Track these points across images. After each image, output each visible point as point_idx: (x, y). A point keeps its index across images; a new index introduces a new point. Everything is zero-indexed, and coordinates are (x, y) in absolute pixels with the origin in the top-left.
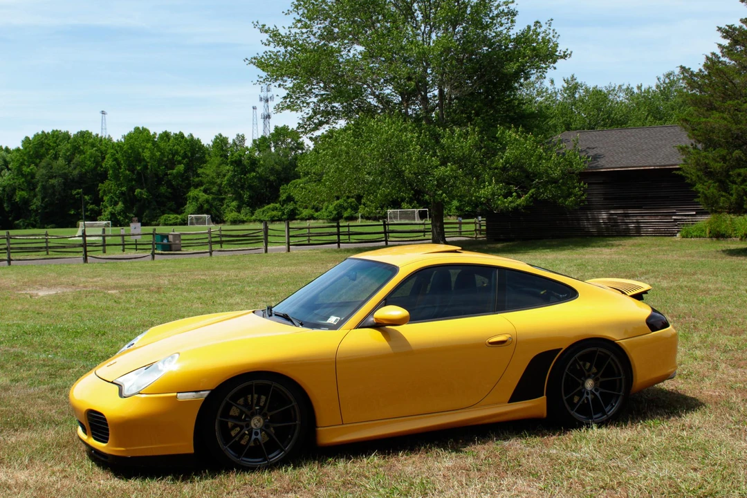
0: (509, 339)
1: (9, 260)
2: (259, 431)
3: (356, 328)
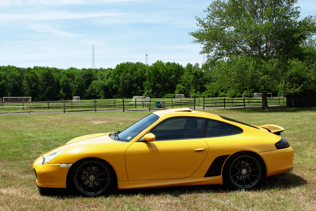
0: (205, 149)
2: (93, 181)
3: (136, 142)
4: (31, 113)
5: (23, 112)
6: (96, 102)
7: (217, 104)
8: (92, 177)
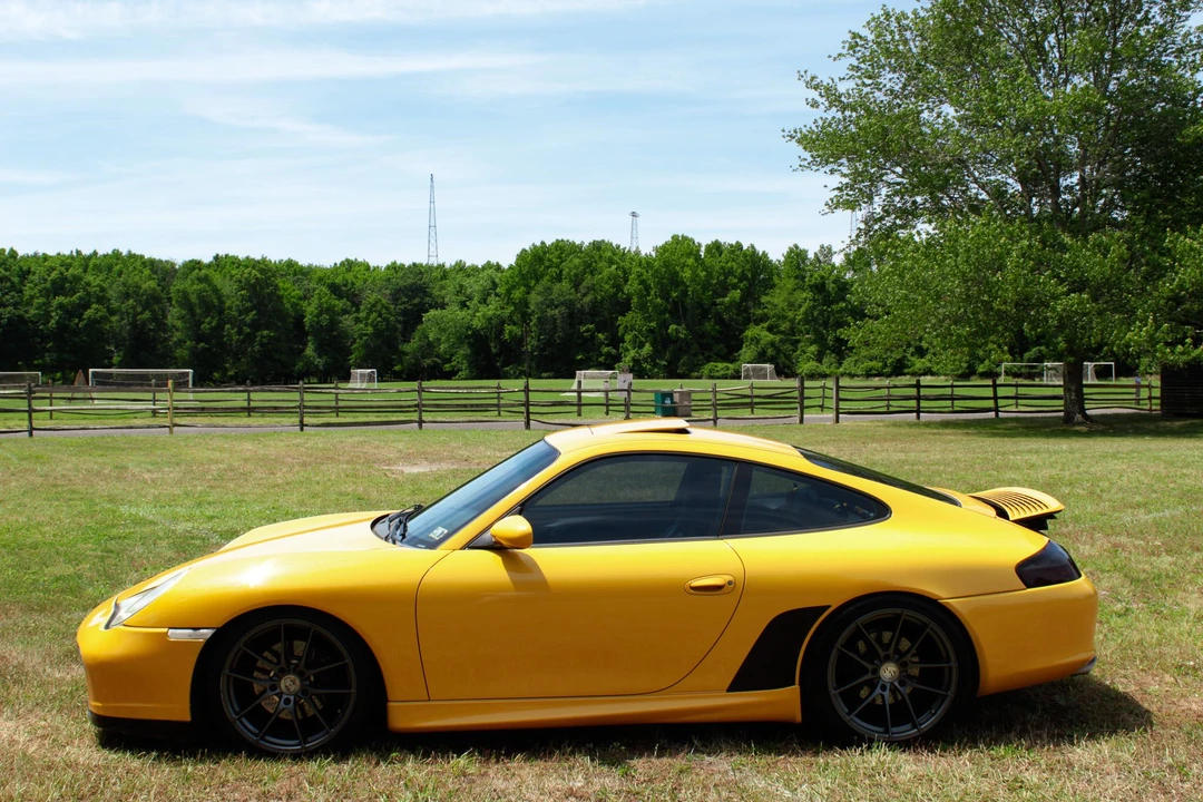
0: (730, 583)
1: (421, 422)
2: (292, 698)
3: (463, 548)
4: (175, 429)
5: (148, 427)
6: (421, 390)
7: (891, 403)
8: (289, 683)
